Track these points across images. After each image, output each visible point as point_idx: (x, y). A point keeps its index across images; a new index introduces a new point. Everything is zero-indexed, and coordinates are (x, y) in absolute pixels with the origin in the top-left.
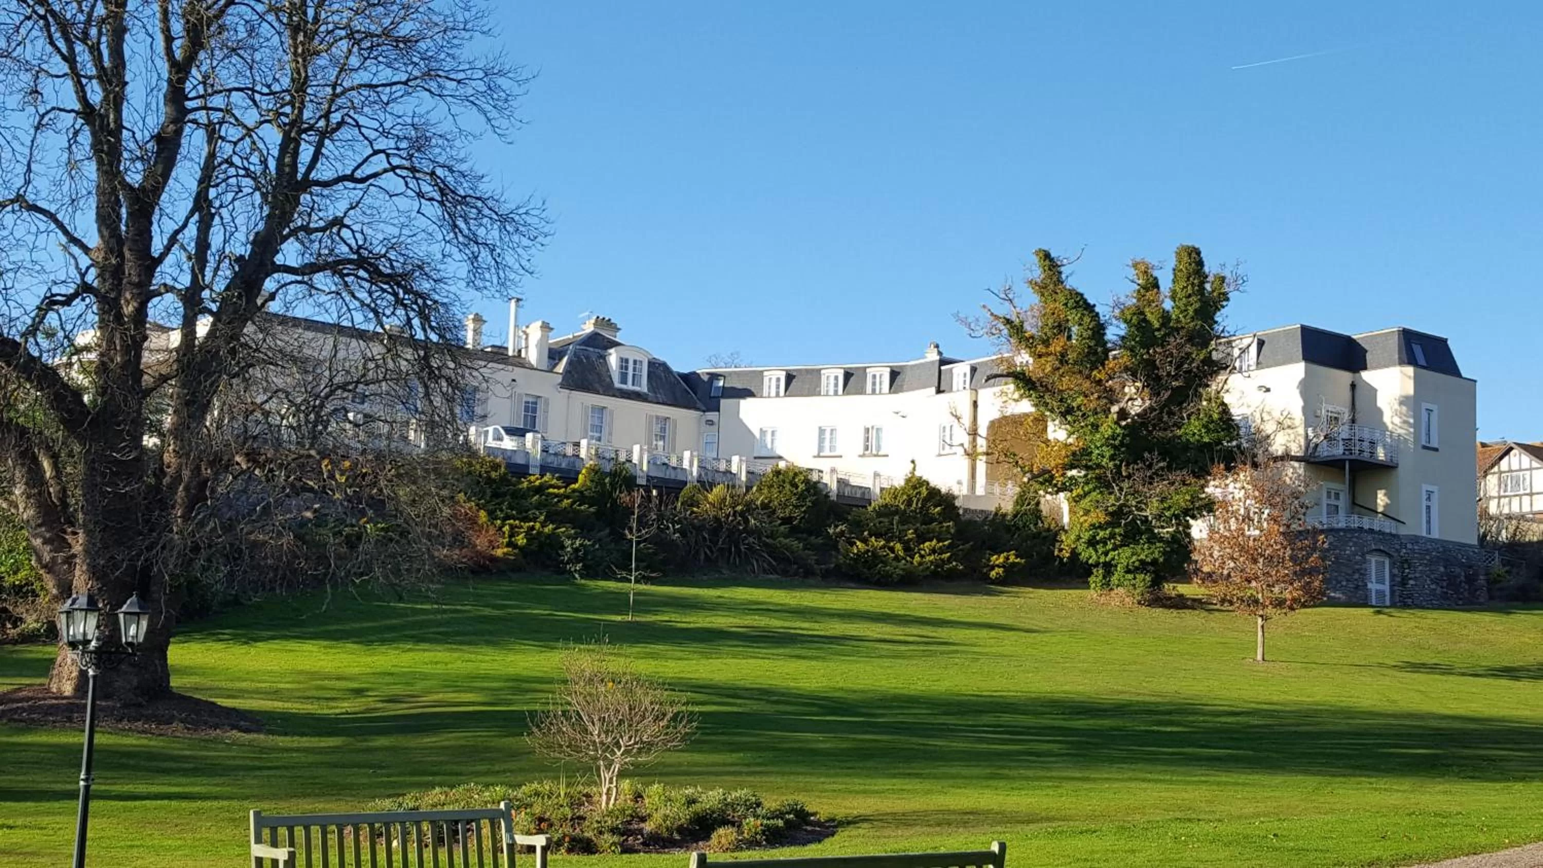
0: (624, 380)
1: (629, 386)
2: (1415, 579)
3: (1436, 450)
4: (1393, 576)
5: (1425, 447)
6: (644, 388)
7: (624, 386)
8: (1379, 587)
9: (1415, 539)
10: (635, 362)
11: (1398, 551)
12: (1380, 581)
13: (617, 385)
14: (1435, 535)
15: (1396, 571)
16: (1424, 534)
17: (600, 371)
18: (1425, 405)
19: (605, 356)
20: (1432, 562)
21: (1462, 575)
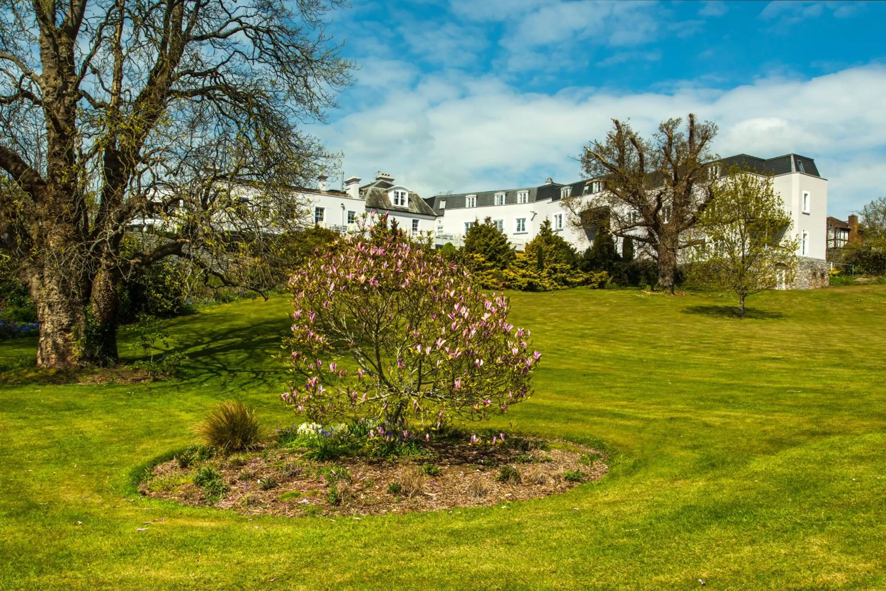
0: (396, 201)
1: (399, 205)
3: (808, 214)
4: (787, 276)
5: (804, 213)
6: (406, 205)
7: (396, 205)
10: (402, 194)
12: (781, 278)
13: (393, 205)
14: (806, 255)
15: (788, 273)
16: (802, 255)
17: (385, 198)
18: (804, 192)
19: (387, 192)
20: (806, 268)
21: (819, 274)
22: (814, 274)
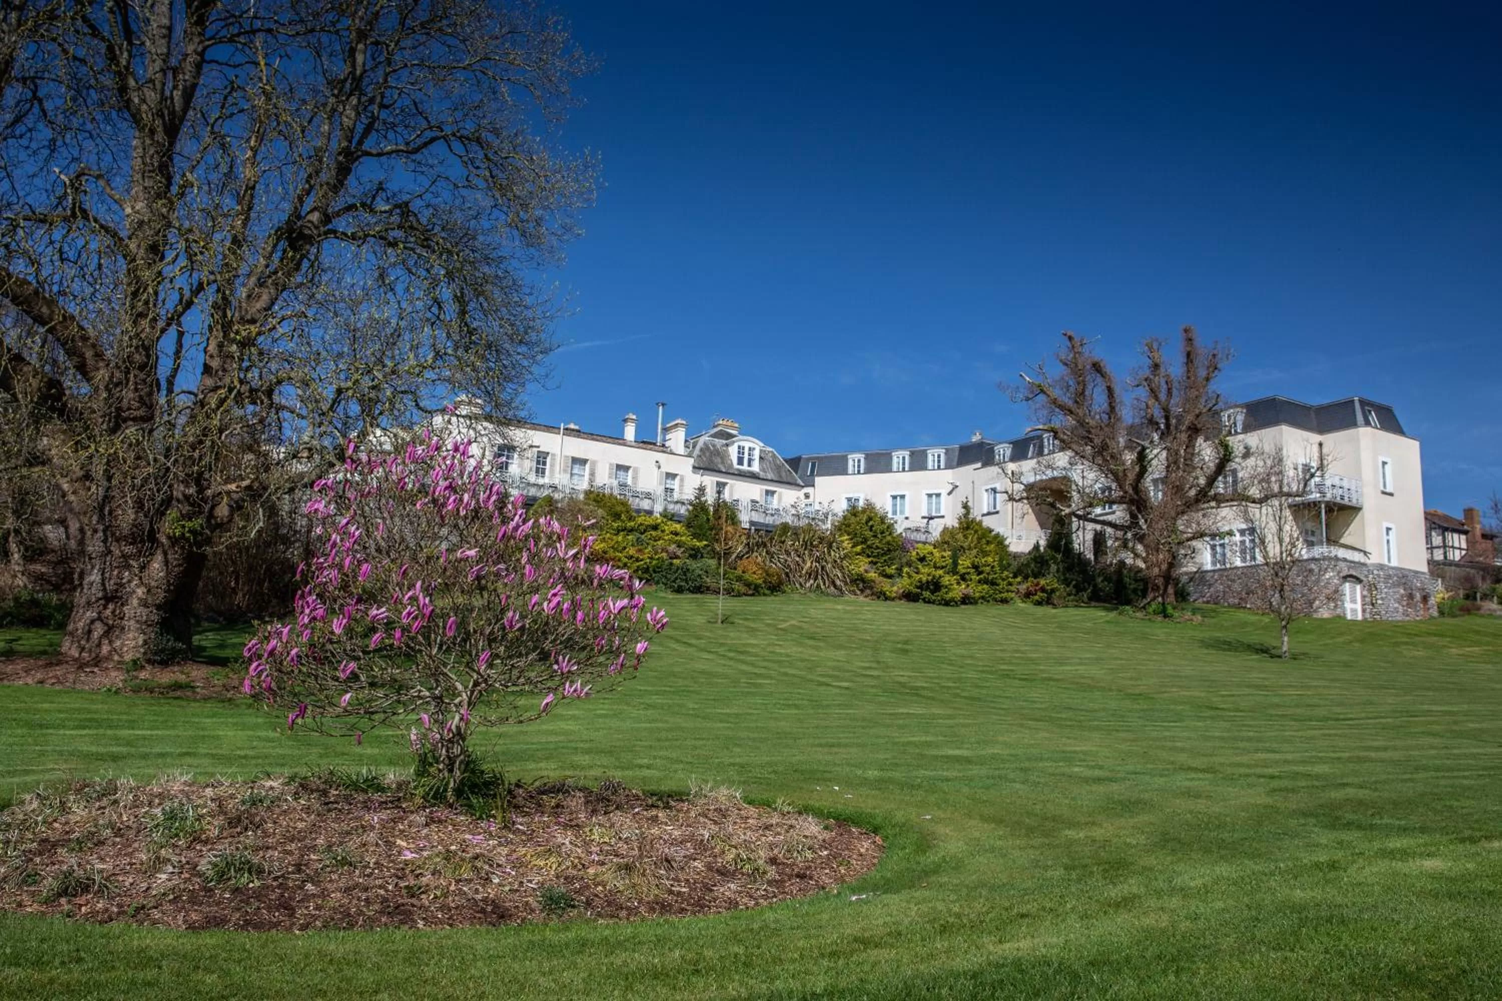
0: (740, 461)
1: (745, 467)
2: (1382, 599)
3: (1391, 494)
4: (1363, 597)
5: (1384, 493)
6: (756, 468)
7: (740, 467)
8: (1353, 606)
9: (1381, 567)
10: (750, 449)
11: (1367, 576)
12: (1353, 601)
13: (736, 466)
14: (1394, 563)
15: (1365, 593)
16: (1386, 563)
17: (723, 456)
18: (1381, 459)
19: (727, 445)
20: (1394, 585)
21: (1418, 596)
22: (1411, 596)
